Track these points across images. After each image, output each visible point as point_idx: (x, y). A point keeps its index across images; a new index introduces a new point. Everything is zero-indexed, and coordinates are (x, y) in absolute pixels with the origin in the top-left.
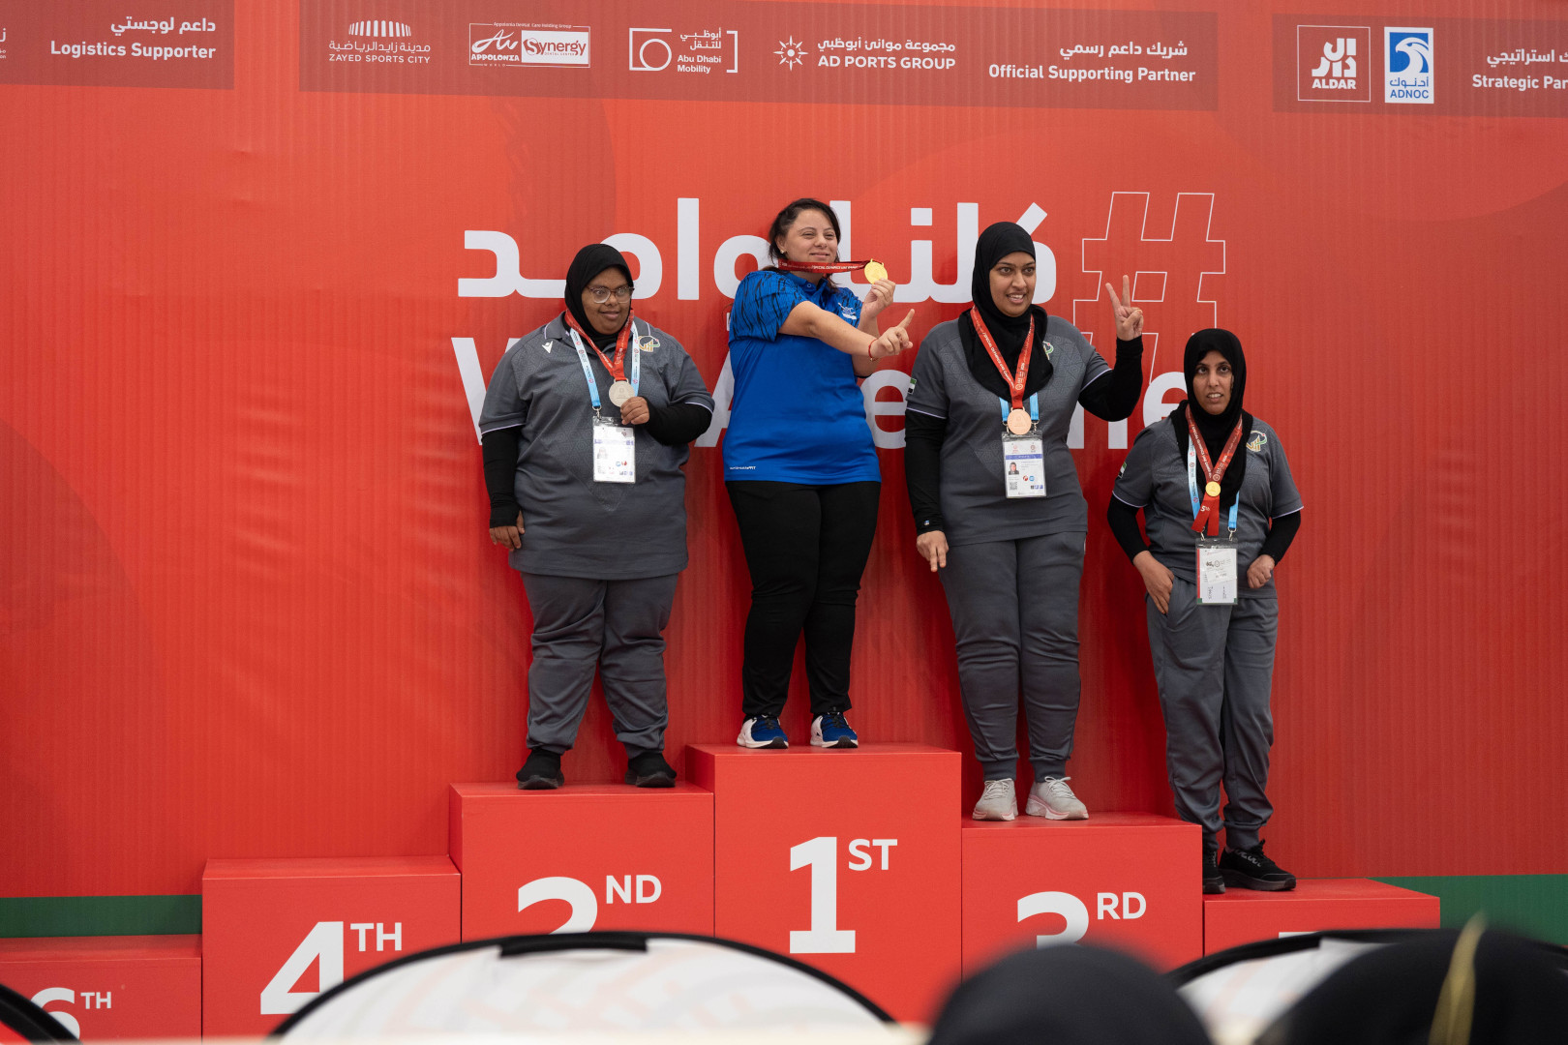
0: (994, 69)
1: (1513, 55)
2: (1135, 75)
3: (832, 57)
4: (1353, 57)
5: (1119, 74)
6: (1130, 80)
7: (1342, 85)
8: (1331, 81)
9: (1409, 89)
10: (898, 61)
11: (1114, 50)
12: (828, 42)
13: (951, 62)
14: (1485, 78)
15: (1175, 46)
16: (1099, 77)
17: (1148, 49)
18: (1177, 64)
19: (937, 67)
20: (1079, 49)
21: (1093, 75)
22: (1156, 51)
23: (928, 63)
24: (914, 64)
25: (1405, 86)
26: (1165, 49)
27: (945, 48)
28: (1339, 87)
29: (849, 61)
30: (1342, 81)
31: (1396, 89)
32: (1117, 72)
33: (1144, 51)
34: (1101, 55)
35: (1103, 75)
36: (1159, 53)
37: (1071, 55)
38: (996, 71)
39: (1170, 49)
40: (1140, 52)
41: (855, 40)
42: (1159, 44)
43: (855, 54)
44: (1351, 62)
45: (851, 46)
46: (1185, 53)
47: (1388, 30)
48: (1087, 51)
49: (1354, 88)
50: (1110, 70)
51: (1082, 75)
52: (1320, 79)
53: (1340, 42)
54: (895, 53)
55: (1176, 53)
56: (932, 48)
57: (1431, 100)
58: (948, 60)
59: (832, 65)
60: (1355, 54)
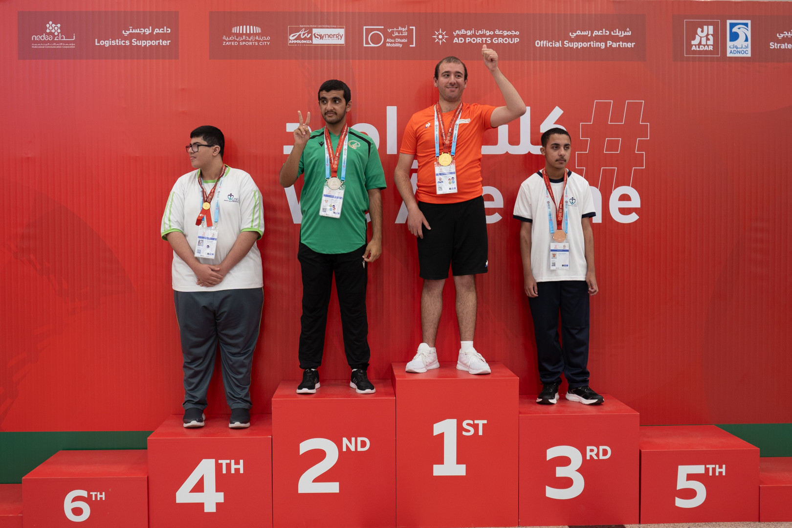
0: (538, 43)
1: (789, 33)
2: (606, 45)
3: (460, 39)
4: (711, 35)
5: (598, 44)
6: (603, 47)
7: (706, 48)
8: (701, 46)
9: (739, 50)
10: (491, 40)
11: (596, 33)
12: (458, 31)
13: (517, 40)
14: (776, 44)
15: (625, 31)
16: (588, 46)
17: (612, 32)
18: (626, 39)
19: (510, 42)
20: (579, 33)
21: (586, 45)
22: (616, 33)
23: (506, 40)
24: (499, 41)
25: (737, 48)
26: (620, 32)
27: (514, 33)
28: (705, 49)
29: (468, 40)
30: (706, 46)
31: (732, 50)
32: (597, 43)
33: (610, 33)
34: (589, 35)
35: (590, 45)
36: (617, 34)
37: (575, 35)
38: (539, 44)
39: (623, 32)
40: (608, 34)
41: (471, 30)
42: (617, 30)
43: (471, 37)
44: (711, 37)
45: (469, 33)
46: (630, 34)
47: (729, 22)
48: (583, 34)
49: (712, 49)
50: (593, 42)
51: (580, 45)
52: (695, 45)
53: (705, 27)
54: (490, 36)
55: (626, 34)
56: (508, 33)
57: (749, 55)
58: (516, 39)
59: (460, 42)
60: (712, 33)
